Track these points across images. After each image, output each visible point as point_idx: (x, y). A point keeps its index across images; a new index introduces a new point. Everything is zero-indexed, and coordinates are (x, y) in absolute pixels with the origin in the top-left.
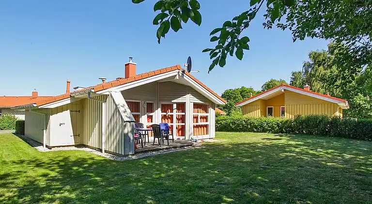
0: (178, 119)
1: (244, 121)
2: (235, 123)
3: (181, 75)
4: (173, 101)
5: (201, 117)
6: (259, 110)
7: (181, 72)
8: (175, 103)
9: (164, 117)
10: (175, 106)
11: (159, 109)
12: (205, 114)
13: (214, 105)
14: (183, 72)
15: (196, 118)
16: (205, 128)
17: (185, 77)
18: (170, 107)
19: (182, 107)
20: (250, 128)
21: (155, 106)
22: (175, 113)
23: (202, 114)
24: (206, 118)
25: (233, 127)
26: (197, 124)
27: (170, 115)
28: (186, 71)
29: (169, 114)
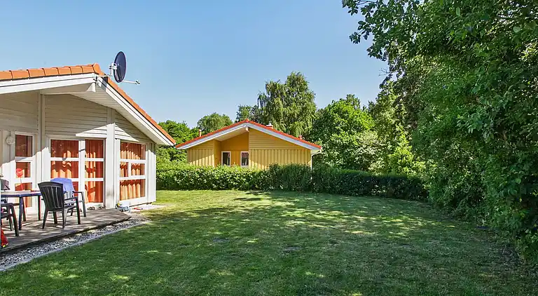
0: (89, 171)
1: (198, 173)
2: (182, 176)
3: (100, 85)
4: (78, 135)
5: (133, 167)
6: (213, 156)
7: (101, 80)
8: (82, 139)
9: (56, 167)
10: (82, 145)
11: (47, 151)
12: (138, 161)
13: (153, 145)
14: (106, 79)
15: (124, 167)
16: (139, 186)
17: (107, 91)
18: (72, 146)
19: (96, 146)
20: (206, 184)
21: (35, 143)
22: (83, 159)
23: (134, 160)
24: (140, 168)
25: (179, 182)
26: (126, 179)
27: (71, 162)
28: (112, 79)
29: (69, 159)
